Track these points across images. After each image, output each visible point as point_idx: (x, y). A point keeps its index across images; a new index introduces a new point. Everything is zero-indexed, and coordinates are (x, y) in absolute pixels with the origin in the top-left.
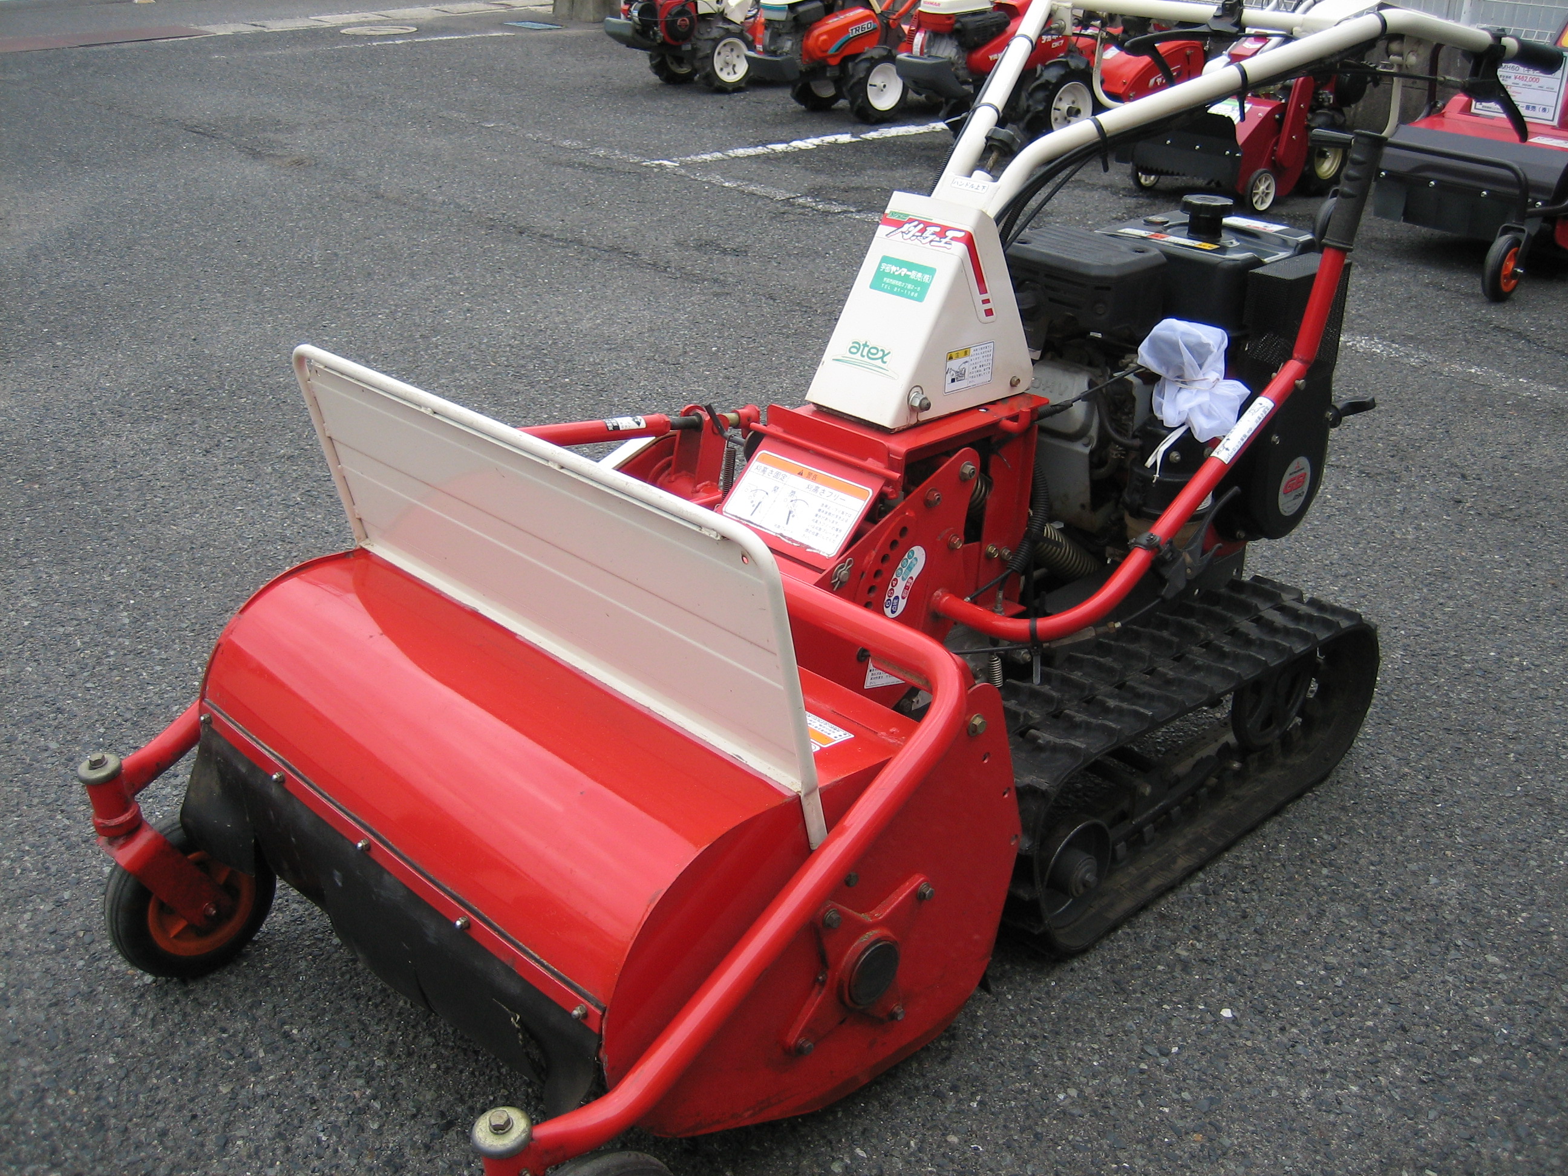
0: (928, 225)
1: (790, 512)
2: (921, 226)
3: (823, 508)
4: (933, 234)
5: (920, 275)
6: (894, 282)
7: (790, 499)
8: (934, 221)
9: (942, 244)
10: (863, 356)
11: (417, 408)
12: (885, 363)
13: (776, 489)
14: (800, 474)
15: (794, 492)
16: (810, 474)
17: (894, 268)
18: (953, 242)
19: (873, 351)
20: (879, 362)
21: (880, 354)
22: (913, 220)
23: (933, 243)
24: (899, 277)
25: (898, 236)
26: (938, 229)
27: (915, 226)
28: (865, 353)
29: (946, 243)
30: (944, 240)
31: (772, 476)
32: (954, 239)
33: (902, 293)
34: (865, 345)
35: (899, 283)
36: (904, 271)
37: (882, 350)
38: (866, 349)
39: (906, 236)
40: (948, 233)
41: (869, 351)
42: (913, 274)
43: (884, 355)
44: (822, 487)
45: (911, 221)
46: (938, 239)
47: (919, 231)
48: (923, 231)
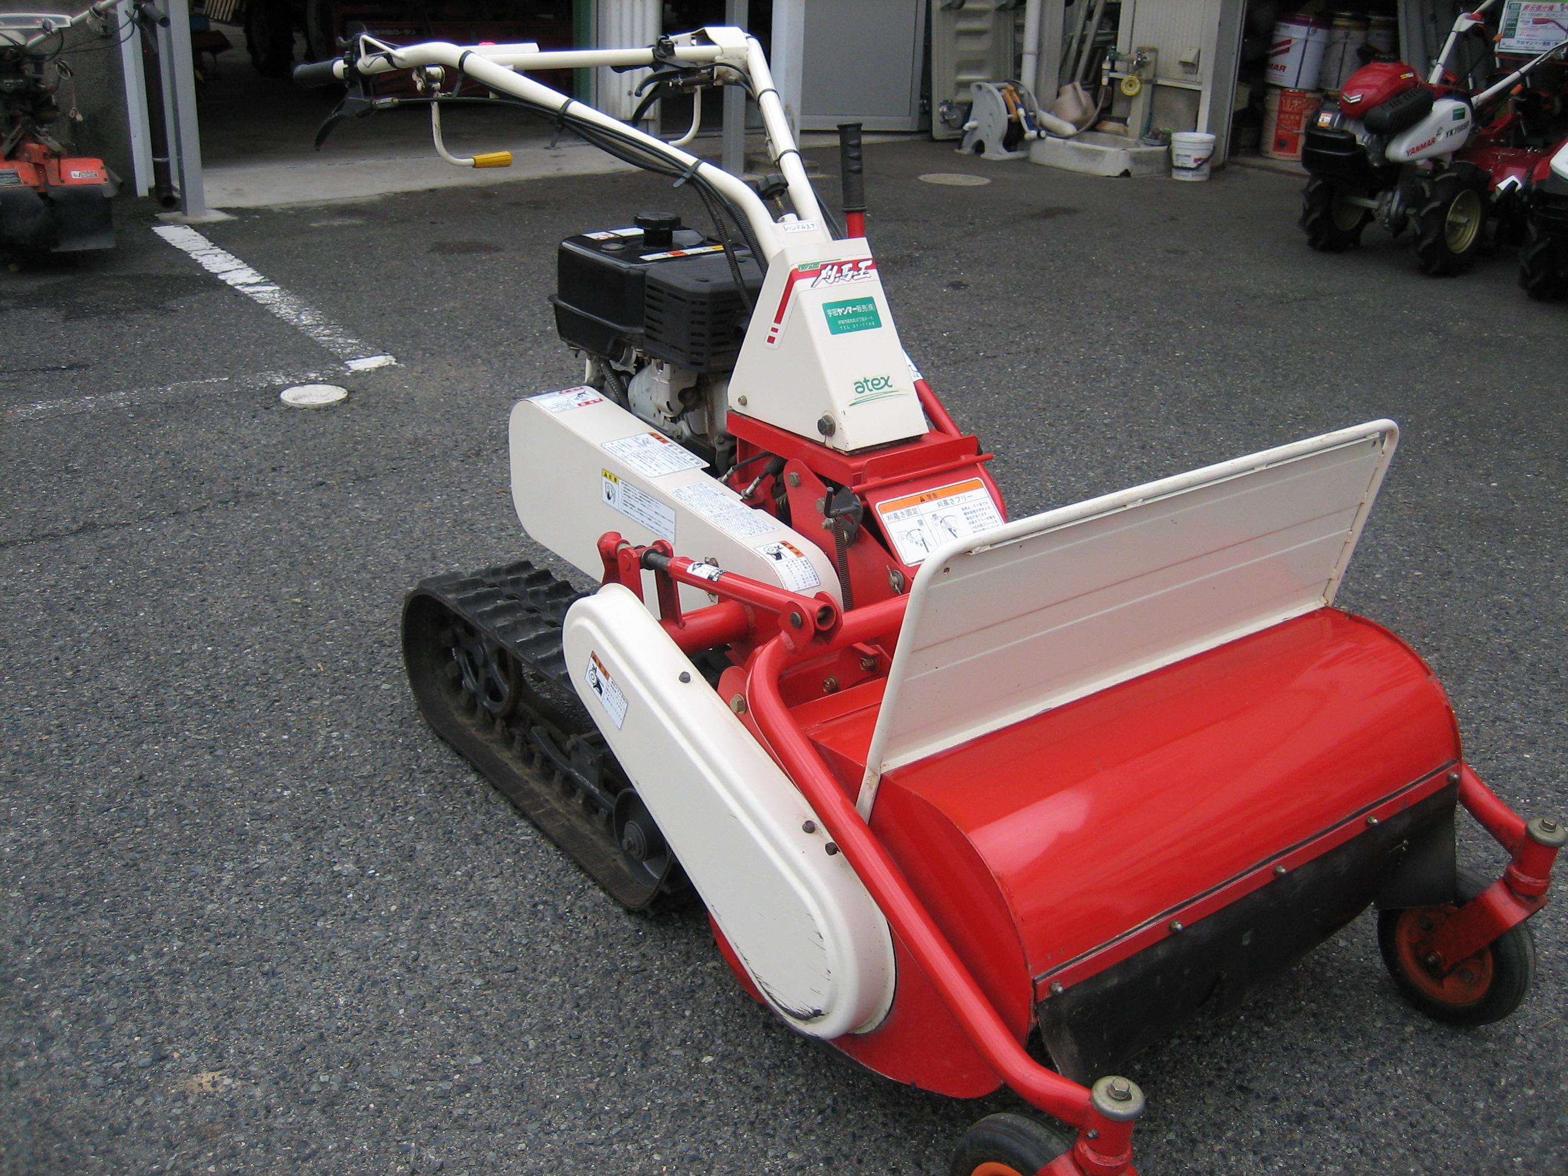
0: (840, 265)
1: (950, 530)
2: (836, 268)
3: (966, 511)
4: (849, 270)
5: (864, 306)
6: (848, 321)
7: (938, 522)
8: (843, 260)
9: (862, 276)
10: (871, 390)
11: (1124, 509)
12: (891, 386)
13: (921, 523)
14: (922, 500)
15: (934, 516)
16: (929, 496)
17: (840, 311)
18: (869, 271)
19: (876, 382)
20: (886, 388)
21: (883, 382)
22: (828, 265)
23: (855, 278)
24: (849, 316)
25: (822, 284)
26: (851, 265)
27: (832, 269)
28: (871, 387)
29: (864, 273)
30: (861, 272)
31: (906, 516)
32: (867, 268)
33: (860, 327)
34: (866, 381)
35: (854, 320)
36: (850, 309)
37: (882, 378)
38: (869, 384)
39: (830, 281)
40: (860, 265)
41: (873, 385)
42: (858, 308)
43: (886, 381)
44: (948, 499)
45: (824, 267)
46: (856, 273)
47: (837, 272)
48: (840, 271)
